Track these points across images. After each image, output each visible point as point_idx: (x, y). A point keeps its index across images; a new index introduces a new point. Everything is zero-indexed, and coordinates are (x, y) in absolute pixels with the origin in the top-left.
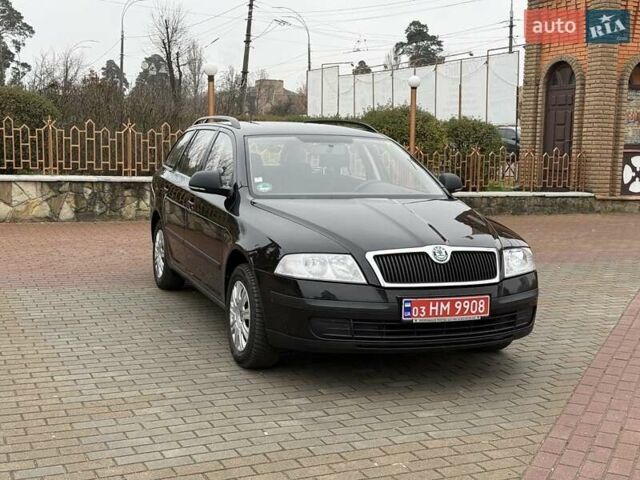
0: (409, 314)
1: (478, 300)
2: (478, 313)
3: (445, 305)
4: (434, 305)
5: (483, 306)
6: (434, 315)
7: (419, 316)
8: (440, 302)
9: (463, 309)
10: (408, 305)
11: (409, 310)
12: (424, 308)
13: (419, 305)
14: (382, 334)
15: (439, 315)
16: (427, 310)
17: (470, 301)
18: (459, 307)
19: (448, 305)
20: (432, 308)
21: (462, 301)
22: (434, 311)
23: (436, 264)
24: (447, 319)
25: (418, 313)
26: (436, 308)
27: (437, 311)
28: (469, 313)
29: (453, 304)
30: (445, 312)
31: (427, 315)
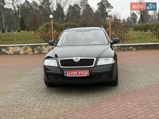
0: (66, 74)
1: (85, 71)
2: (85, 75)
3: (75, 72)
4: (72, 72)
5: (87, 73)
6: (73, 75)
7: (69, 75)
8: (74, 72)
9: (81, 74)
10: (66, 72)
11: (66, 73)
12: (70, 73)
13: (68, 72)
14: (61, 79)
15: (74, 75)
16: (71, 73)
17: (83, 71)
18: (80, 73)
19: (76, 72)
20: (72, 73)
21: (80, 72)
22: (72, 74)
23: (75, 62)
24: (76, 76)
25: (68, 74)
26: (73, 73)
27: (74, 74)
28: (83, 74)
29: (78, 72)
30: (76, 74)
31: (71, 75)
